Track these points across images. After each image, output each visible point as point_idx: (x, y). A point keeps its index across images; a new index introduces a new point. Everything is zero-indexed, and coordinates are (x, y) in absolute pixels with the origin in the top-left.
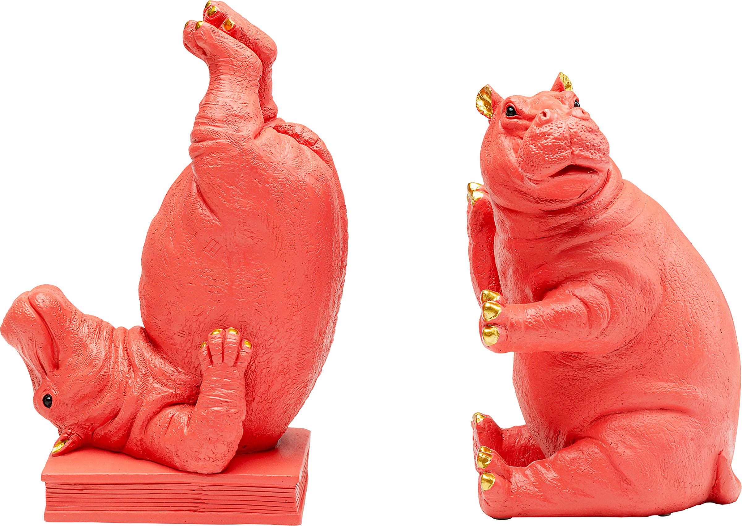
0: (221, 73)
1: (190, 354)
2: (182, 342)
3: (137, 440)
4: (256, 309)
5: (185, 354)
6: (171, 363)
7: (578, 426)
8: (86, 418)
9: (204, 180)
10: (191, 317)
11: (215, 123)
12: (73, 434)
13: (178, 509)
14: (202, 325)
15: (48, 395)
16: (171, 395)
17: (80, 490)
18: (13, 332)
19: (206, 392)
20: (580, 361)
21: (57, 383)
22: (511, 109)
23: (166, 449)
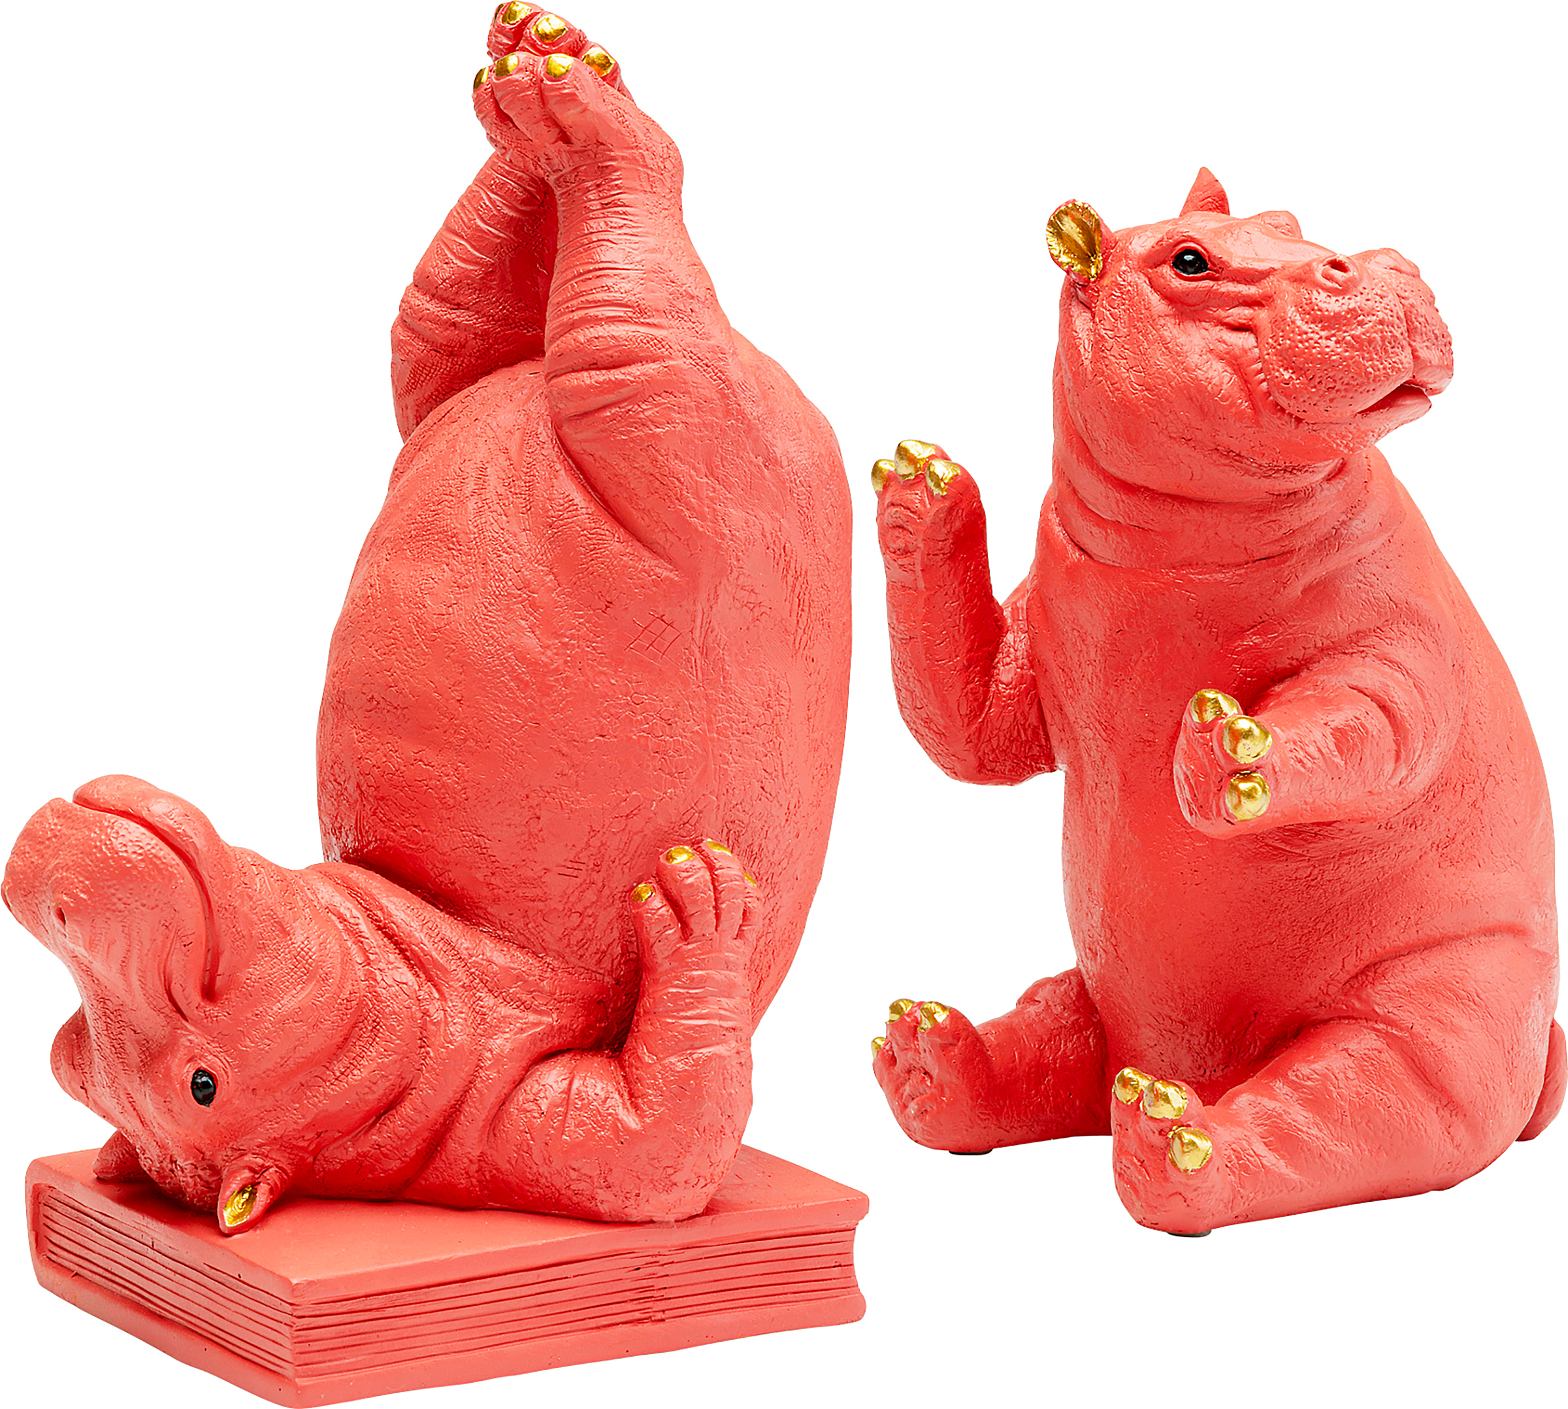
0: (619, 188)
1: (591, 919)
2: (569, 892)
3: (471, 1161)
4: (763, 788)
5: (575, 919)
6: (524, 947)
7: (1314, 996)
8: (309, 1120)
9: (636, 465)
10: (607, 823)
11: (649, 317)
12: (270, 1167)
13: (605, 1323)
14: (637, 839)
15: (200, 1072)
16: (551, 1031)
17: (377, 1309)
18: (114, 911)
19: (678, 1011)
20: (1325, 843)
21: (220, 1035)
22: (1189, 258)
23: (572, 1172)
